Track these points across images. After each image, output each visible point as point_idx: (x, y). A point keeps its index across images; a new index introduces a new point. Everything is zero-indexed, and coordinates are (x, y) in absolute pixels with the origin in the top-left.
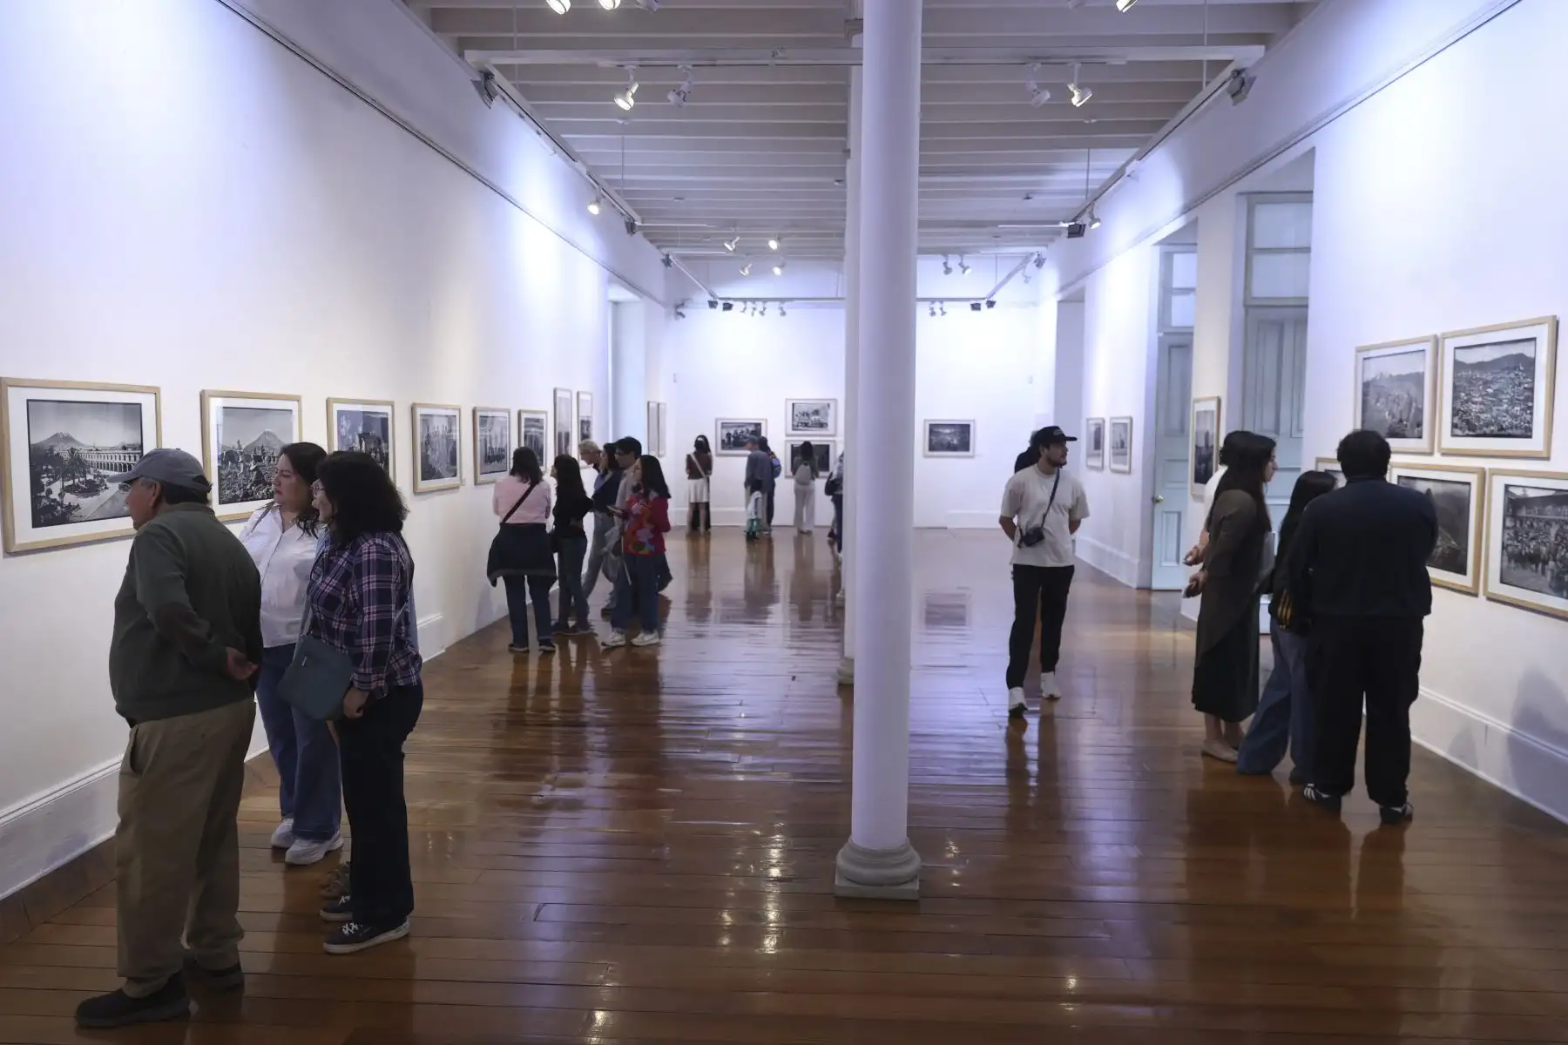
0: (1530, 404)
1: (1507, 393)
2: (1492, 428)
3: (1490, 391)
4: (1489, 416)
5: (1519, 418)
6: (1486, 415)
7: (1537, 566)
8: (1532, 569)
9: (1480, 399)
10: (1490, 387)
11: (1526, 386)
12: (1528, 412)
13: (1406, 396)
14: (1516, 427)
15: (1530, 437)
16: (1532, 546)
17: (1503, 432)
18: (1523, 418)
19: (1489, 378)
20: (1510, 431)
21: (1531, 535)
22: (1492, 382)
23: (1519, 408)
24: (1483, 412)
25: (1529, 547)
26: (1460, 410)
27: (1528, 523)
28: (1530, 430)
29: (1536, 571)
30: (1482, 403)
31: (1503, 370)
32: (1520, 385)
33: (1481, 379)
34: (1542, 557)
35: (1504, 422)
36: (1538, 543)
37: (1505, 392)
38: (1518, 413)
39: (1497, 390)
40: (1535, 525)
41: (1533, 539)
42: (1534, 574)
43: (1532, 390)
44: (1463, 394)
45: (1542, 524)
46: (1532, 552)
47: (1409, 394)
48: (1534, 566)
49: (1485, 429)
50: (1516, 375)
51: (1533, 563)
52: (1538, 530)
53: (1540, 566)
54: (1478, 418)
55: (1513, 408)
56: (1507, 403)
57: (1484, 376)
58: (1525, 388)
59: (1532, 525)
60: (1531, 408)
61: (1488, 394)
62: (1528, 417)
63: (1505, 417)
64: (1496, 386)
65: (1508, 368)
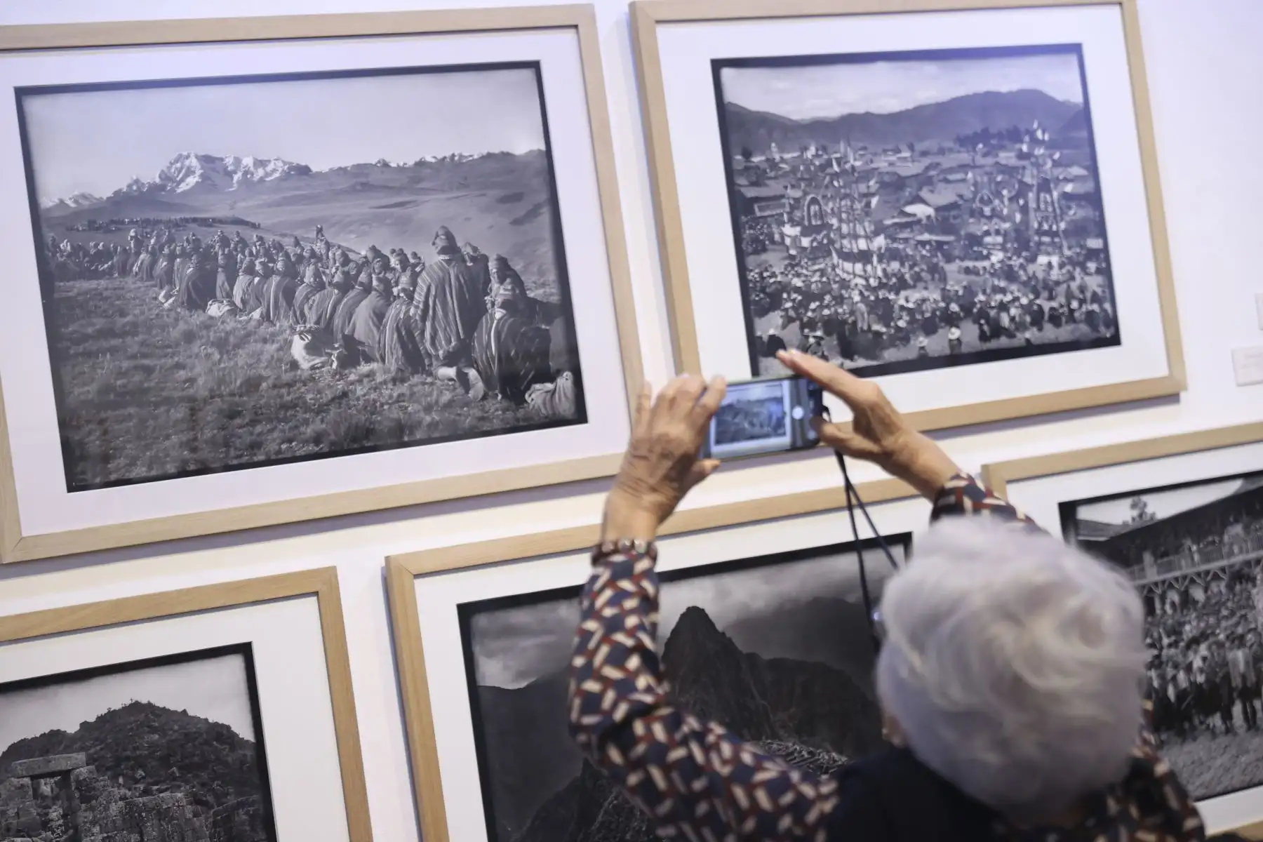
0: (1094, 243)
1: (995, 214)
2: (955, 333)
3: (920, 210)
4: (934, 295)
5: (1062, 289)
6: (915, 295)
7: (1227, 717)
8: (1213, 733)
9: (880, 242)
10: (917, 199)
11: (1069, 188)
12: (1092, 266)
13: (433, 258)
14: (1055, 319)
15: (1115, 340)
16: (1197, 663)
17: (1003, 342)
18: (1074, 286)
19: (911, 169)
20: (1031, 334)
21: (1189, 631)
22: (924, 180)
23: (1055, 260)
24: (902, 285)
25: (1189, 668)
26: (785, 287)
27: (1174, 596)
28: (1113, 322)
29: (1229, 730)
30: (892, 255)
31: (967, 142)
32: (1045, 186)
33: (866, 176)
34: (1237, 682)
35: (1003, 307)
36: (1220, 645)
37: (987, 211)
38: (1055, 274)
39: (954, 206)
40: (1198, 594)
41: (1195, 642)
42: (1223, 740)
43: (1094, 199)
44: (790, 230)
45: (1220, 587)
46: (1201, 679)
47: (451, 248)
48: (1216, 720)
49: (922, 341)
50: (1021, 156)
51: (1209, 713)
52: (1211, 608)
53: (1237, 709)
54: (884, 310)
55: (1033, 259)
56: (1003, 248)
57: (882, 163)
58: (1066, 196)
59: (1187, 601)
60: (1103, 255)
61: (913, 223)
62: (1094, 283)
63: (1003, 291)
64: (945, 196)
65: (984, 136)
